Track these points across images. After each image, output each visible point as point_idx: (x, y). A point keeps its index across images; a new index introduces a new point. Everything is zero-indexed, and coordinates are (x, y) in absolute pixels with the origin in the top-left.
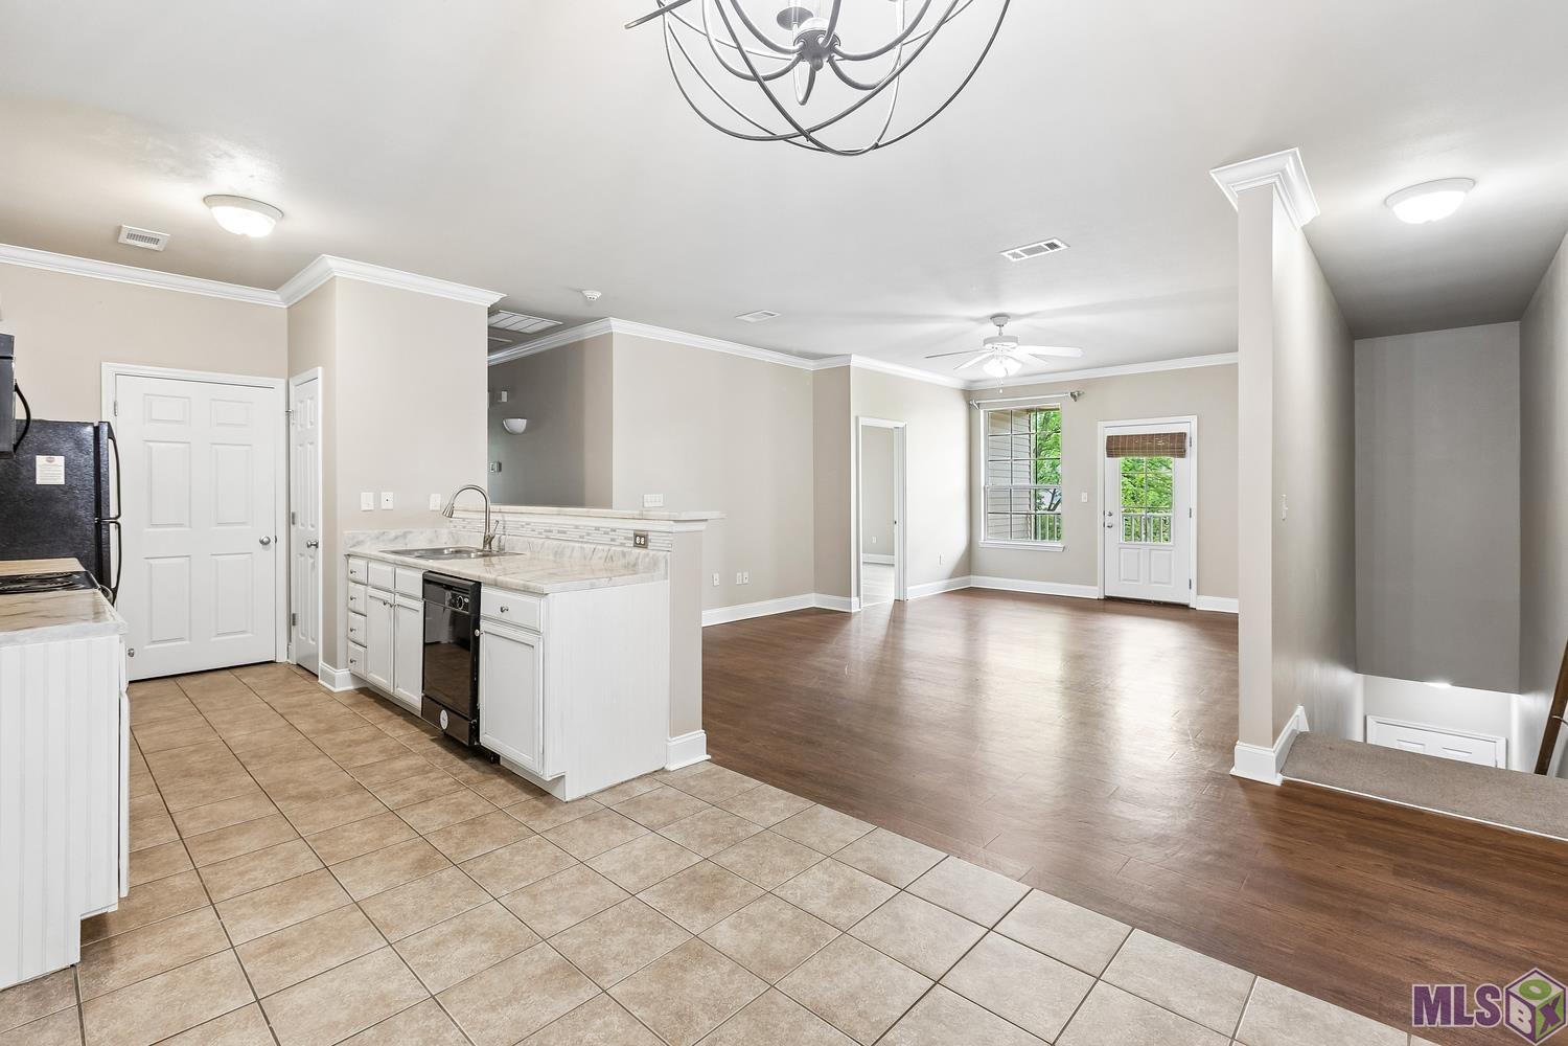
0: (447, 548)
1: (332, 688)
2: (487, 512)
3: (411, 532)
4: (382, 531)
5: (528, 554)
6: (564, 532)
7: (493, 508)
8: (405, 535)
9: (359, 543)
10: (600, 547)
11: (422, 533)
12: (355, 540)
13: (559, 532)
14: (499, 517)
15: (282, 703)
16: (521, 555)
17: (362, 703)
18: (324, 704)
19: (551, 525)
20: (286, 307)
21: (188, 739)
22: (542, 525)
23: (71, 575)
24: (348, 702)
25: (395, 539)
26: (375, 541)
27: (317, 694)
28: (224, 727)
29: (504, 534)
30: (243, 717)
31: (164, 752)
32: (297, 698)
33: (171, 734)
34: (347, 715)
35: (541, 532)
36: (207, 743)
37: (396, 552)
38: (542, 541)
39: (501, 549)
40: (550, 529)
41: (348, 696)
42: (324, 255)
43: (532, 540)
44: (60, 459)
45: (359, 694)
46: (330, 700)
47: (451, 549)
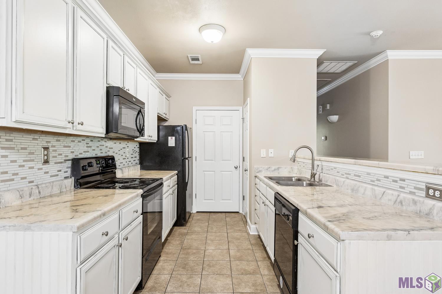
0: (294, 177)
1: (250, 232)
2: (313, 160)
3: (281, 168)
4: (269, 166)
5: (335, 186)
6: (359, 176)
7: (317, 158)
8: (278, 168)
9: (260, 171)
10: (390, 192)
11: (286, 168)
12: (259, 170)
13: (355, 175)
14: (319, 163)
15: (232, 235)
16: (331, 187)
17: (258, 244)
18: (244, 240)
19: (351, 171)
20: (243, 79)
21: (196, 245)
22: (344, 170)
23: (155, 180)
24: (253, 242)
25: (274, 170)
26: (266, 171)
27: (244, 233)
28: (209, 242)
29: (322, 173)
30: (217, 238)
31: (187, 250)
32: (237, 234)
33: (194, 241)
34: (249, 250)
35: (343, 174)
36: (200, 250)
37: (271, 178)
38: (344, 180)
39: (320, 180)
40: (350, 172)
41: (254, 238)
42: (247, 49)
43: (338, 178)
44: (174, 138)
45: (258, 238)
46: (247, 239)
47: (296, 178)
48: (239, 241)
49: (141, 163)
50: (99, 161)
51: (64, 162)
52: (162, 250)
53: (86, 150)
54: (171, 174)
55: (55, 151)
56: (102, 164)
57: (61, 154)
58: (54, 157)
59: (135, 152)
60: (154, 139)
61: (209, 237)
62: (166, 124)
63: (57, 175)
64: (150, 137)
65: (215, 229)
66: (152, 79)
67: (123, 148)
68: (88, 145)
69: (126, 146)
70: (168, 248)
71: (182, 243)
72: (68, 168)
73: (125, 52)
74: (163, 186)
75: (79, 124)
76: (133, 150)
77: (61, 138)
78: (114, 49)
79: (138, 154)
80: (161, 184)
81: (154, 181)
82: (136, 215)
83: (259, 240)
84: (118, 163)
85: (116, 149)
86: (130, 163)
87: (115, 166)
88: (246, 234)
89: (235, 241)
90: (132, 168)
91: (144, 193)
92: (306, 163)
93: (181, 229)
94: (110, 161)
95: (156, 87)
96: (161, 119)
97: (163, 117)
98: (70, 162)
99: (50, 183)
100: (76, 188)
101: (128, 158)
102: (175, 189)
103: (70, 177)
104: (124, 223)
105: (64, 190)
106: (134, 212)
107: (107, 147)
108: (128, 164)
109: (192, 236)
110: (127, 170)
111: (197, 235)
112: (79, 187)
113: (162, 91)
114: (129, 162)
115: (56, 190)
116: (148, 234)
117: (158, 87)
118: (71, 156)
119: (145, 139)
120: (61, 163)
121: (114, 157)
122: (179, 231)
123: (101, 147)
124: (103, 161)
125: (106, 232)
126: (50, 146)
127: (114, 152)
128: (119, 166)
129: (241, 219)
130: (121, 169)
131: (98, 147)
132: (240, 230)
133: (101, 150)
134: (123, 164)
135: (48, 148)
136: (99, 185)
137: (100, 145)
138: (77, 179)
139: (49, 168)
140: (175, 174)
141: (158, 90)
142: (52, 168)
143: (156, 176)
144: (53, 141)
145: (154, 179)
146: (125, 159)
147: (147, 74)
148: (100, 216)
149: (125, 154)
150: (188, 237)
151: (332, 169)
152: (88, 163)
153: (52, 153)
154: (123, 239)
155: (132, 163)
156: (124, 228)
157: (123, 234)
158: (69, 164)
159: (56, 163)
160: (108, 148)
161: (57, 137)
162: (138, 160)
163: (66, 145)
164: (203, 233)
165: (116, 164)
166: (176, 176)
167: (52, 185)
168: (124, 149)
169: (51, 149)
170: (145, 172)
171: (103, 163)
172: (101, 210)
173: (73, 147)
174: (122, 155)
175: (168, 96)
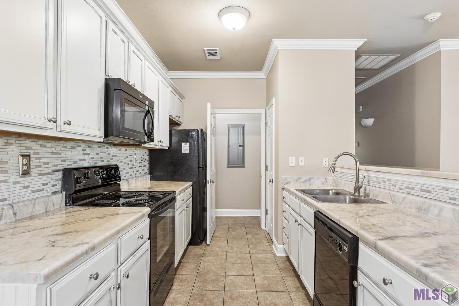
0: (332, 190)
1: (276, 253)
2: (357, 170)
3: (313, 178)
4: (299, 177)
5: (390, 203)
7: (361, 167)
8: (310, 179)
9: (288, 183)
11: (318, 179)
12: (287, 181)
13: (421, 189)
14: (365, 174)
15: (255, 256)
16: (385, 204)
17: (287, 269)
18: (271, 263)
19: (414, 184)
20: (266, 78)
21: (215, 270)
22: (403, 182)
23: (167, 193)
24: (281, 266)
25: (305, 181)
26: (296, 182)
27: (270, 255)
28: (229, 265)
29: (369, 185)
30: (239, 261)
31: (204, 276)
32: (261, 255)
33: (212, 264)
34: (278, 278)
35: (403, 188)
36: (220, 276)
37: (303, 191)
38: (404, 195)
39: (366, 195)
40: (413, 186)
41: (282, 261)
42: (273, 39)
43: (394, 193)
44: (188, 144)
45: (287, 261)
46: (274, 262)
47: (334, 191)
48: (264, 265)
49: (151, 173)
50: (99, 171)
51: (51, 173)
52: (175, 275)
53: (82, 158)
54: (185, 186)
55: (40, 159)
56: (102, 175)
57: (47, 164)
58: (37, 167)
59: (144, 160)
60: (166, 145)
61: (229, 259)
62: (180, 128)
63: (43, 190)
64: (160, 142)
65: (235, 249)
66: (164, 76)
67: (130, 155)
68: (85, 152)
69: (133, 154)
70: (182, 274)
71: (198, 266)
72: (57, 180)
73: (130, 39)
74: (176, 201)
75: (65, 123)
76: (141, 158)
77: (48, 143)
78: (115, 33)
79: (148, 162)
80: (174, 199)
81: (166, 195)
82: (141, 241)
83: (288, 263)
84: (123, 174)
85: (121, 157)
86: (138, 173)
87: (119, 177)
88: (272, 255)
89: (260, 265)
90: (140, 179)
91: (152, 212)
92: (345, 174)
93: (197, 249)
94: (113, 171)
95: (168, 86)
96: (173, 123)
97: (176, 121)
98: (61, 173)
99: (30, 200)
100: (68, 205)
101: (135, 167)
102: (190, 203)
103: (60, 192)
104: (124, 255)
105: (52, 209)
106: (138, 238)
107: (109, 154)
108: (136, 174)
109: (210, 258)
110: (134, 181)
111: (214, 256)
112: (72, 204)
113: (175, 90)
114: (137, 171)
115: (39, 209)
116: (158, 261)
117: (170, 86)
118: (62, 166)
119: (155, 144)
120: (48, 174)
121: (118, 167)
122: (194, 251)
123: (101, 155)
124: (103, 171)
125: (95, 274)
126: (32, 154)
127: (118, 160)
128: (125, 176)
129: (265, 237)
130: (127, 180)
131: (98, 154)
132: (264, 250)
133: (102, 158)
134: (130, 174)
135: (29, 155)
136: (97, 202)
137: (101, 152)
138: (69, 195)
139: (31, 181)
140: (189, 185)
141: (170, 89)
142: (34, 181)
143: (168, 188)
144: (35, 146)
145: (165, 193)
146: (132, 168)
147: (157, 69)
148: (87, 252)
149: (132, 162)
150: (205, 259)
151: (384, 182)
152: (85, 174)
153: (35, 161)
154: (123, 276)
155: (140, 173)
156: (123, 262)
157: (123, 269)
158: (59, 175)
159: (40, 175)
160: (111, 156)
161: (41, 141)
162: (147, 169)
163: (54, 151)
164: (222, 254)
165: (120, 174)
166: (191, 187)
167: (34, 203)
168: (131, 157)
169: (33, 157)
170: (155, 183)
171: (104, 174)
172: (88, 243)
173: (65, 154)
174: (128, 164)
175: (182, 97)
